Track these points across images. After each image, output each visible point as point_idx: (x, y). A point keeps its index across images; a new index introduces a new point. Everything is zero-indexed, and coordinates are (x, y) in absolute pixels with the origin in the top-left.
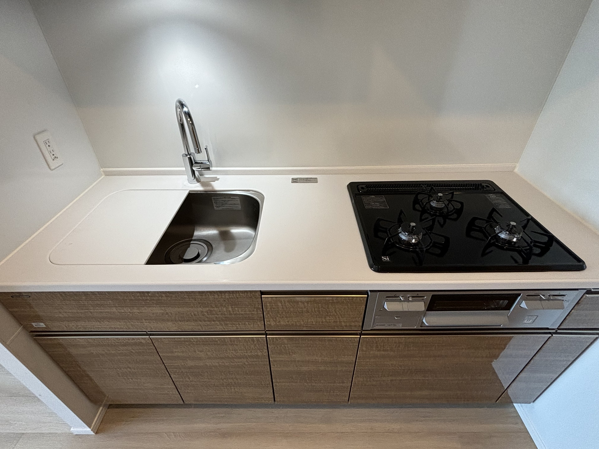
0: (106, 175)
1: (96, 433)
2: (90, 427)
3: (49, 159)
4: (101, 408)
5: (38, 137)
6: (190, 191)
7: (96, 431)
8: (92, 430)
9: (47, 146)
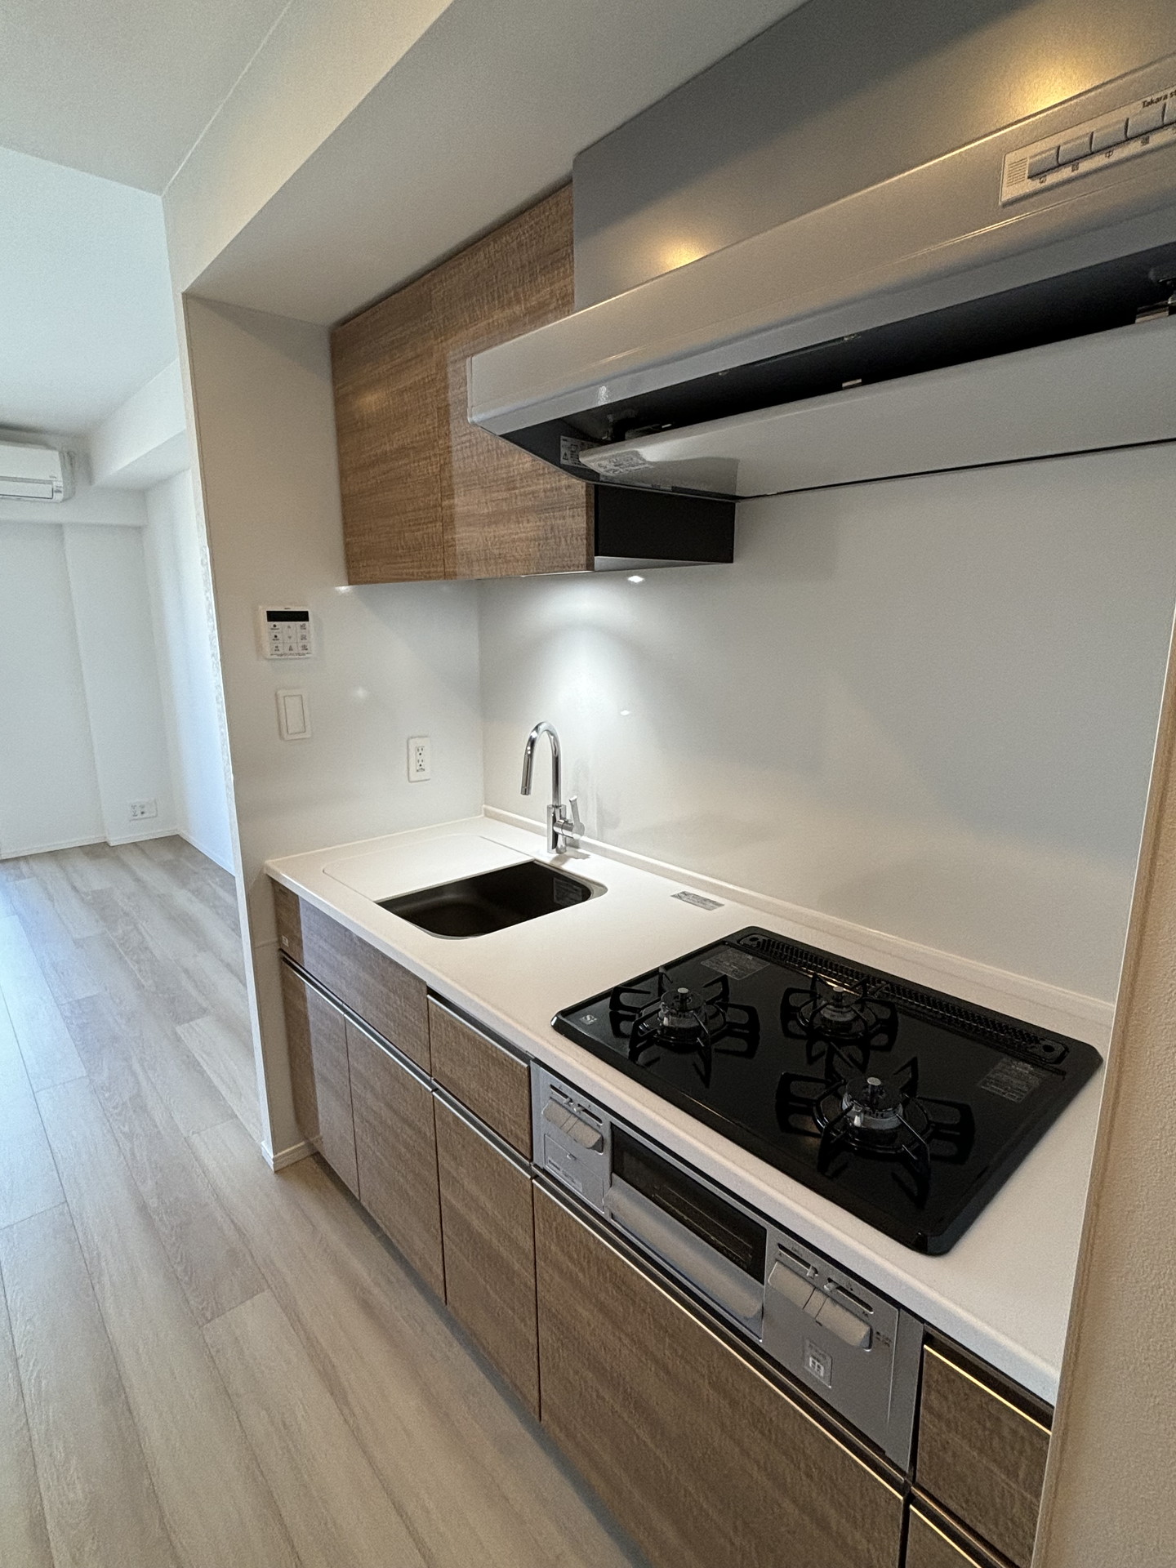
0: (486, 815)
1: (276, 1172)
2: (275, 1152)
3: (413, 768)
4: (302, 1144)
5: (411, 741)
6: (535, 860)
7: (277, 1169)
8: (274, 1160)
9: (418, 754)
